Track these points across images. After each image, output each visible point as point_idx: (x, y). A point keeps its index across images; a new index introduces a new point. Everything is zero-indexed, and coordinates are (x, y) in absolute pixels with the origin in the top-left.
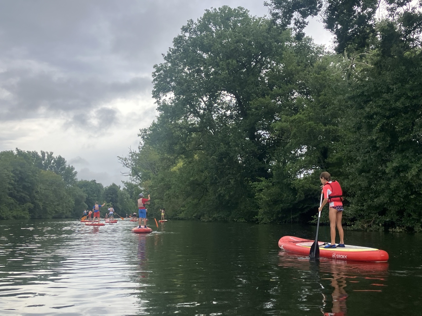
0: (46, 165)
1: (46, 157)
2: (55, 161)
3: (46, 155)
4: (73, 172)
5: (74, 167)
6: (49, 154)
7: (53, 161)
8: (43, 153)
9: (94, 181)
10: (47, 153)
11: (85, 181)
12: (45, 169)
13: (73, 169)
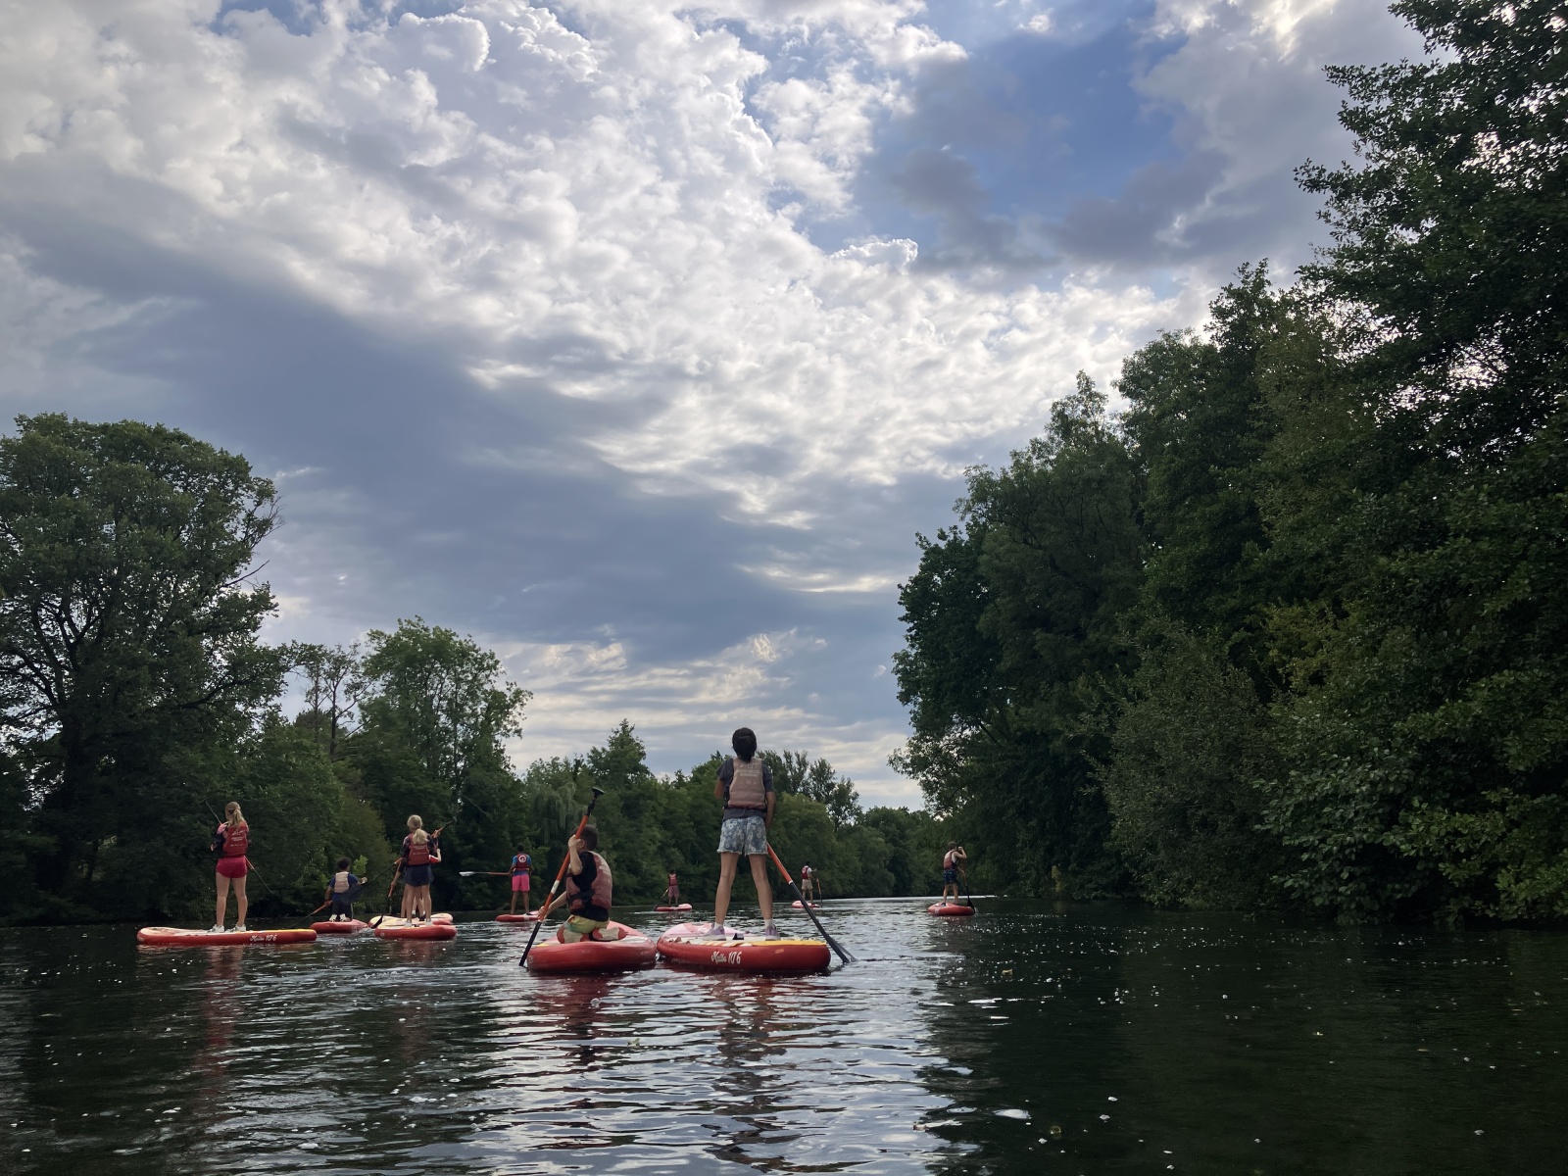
0: (797, 779)
1: (794, 764)
2: (812, 770)
3: (794, 757)
7: (808, 771)
8: (788, 756)
9: (905, 809)
10: (798, 756)
11: (884, 808)
12: (795, 790)
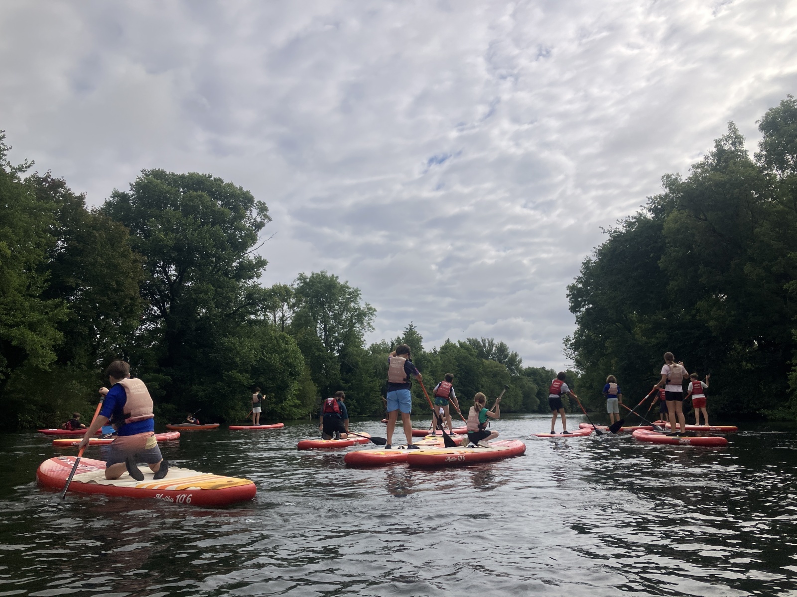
0: (489, 352)
1: (487, 345)
2: (496, 347)
3: (487, 341)
4: (518, 359)
5: (518, 353)
6: (490, 340)
7: (494, 348)
8: (484, 341)
10: (488, 340)
12: (487, 358)
13: (516, 355)
